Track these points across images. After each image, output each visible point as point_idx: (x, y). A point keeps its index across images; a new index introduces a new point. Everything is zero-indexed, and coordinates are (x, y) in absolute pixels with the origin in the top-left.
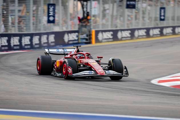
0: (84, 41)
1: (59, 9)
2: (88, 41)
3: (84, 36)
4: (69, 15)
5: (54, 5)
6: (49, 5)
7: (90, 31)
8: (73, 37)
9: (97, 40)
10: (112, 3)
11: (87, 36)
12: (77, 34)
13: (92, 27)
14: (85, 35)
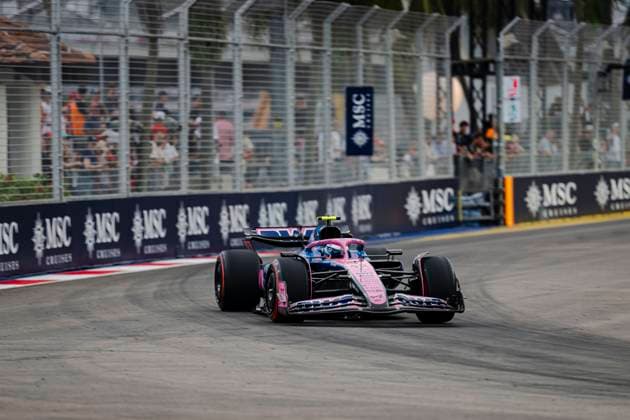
0: (477, 215)
1: (387, 105)
2: (492, 216)
3: (475, 200)
4: (421, 125)
5: (368, 91)
6: (351, 92)
7: (497, 182)
8: (437, 201)
9: (522, 213)
10: (570, 81)
11: (487, 198)
12: (450, 190)
13: (502, 167)
14: (478, 195)
